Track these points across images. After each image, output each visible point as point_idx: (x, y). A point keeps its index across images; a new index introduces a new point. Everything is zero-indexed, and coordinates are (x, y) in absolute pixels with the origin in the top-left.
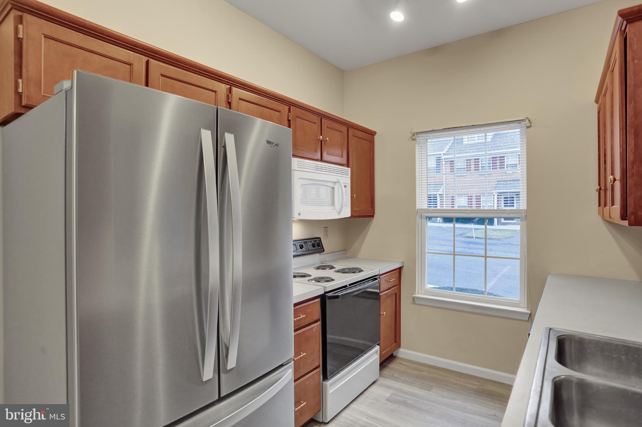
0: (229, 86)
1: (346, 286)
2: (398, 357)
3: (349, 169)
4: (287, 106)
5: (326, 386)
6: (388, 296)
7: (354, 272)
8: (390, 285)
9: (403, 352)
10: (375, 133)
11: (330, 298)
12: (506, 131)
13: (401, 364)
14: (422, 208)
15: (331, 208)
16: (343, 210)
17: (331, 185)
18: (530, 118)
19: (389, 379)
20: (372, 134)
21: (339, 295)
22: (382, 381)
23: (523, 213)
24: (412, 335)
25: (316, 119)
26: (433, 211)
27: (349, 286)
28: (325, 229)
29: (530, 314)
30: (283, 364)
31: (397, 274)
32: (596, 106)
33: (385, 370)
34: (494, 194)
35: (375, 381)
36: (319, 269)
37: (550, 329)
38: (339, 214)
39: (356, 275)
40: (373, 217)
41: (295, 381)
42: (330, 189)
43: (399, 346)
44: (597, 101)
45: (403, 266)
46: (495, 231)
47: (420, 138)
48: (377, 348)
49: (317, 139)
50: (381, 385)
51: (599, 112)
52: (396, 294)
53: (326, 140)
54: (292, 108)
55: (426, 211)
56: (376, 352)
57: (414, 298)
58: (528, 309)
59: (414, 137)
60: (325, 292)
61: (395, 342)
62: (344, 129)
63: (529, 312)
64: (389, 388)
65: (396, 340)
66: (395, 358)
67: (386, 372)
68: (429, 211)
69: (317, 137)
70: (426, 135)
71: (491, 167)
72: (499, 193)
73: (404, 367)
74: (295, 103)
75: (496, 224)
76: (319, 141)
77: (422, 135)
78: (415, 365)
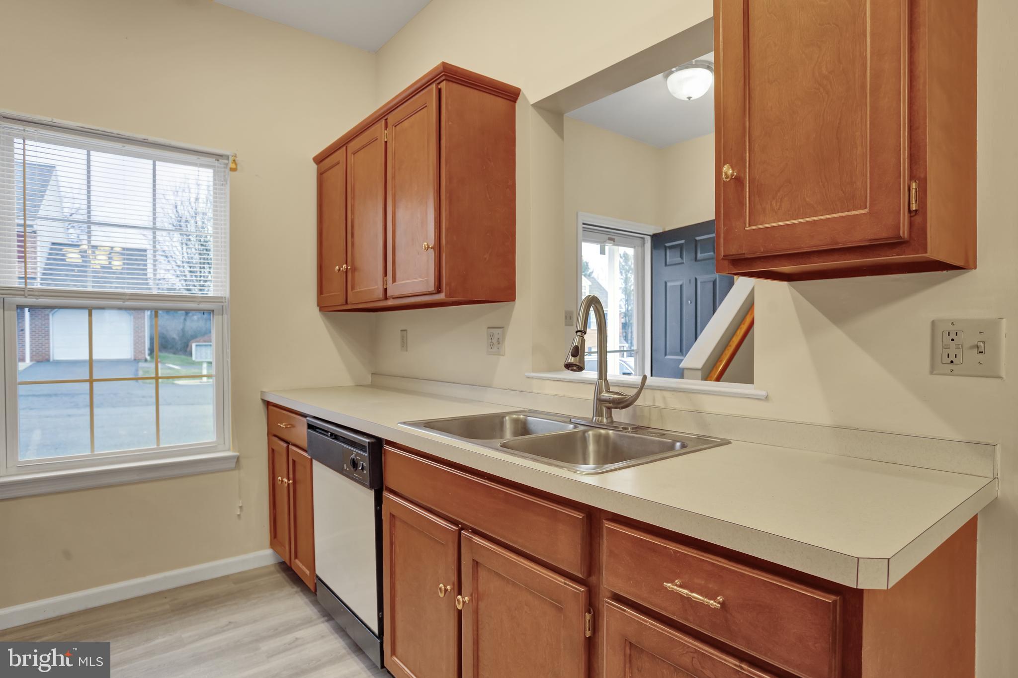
18: (235, 155)
23: (222, 302)
26: (42, 294)
29: (239, 457)
55: (22, 292)
58: (234, 450)
63: (237, 454)
68: (30, 293)
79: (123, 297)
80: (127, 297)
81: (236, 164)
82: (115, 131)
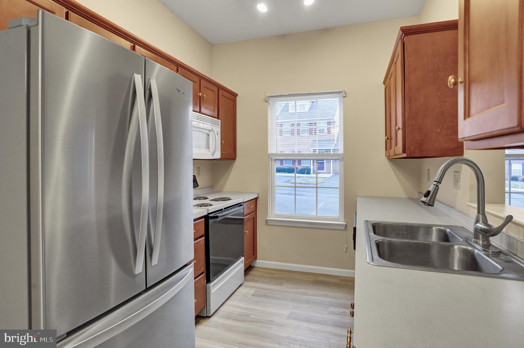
0: (133, 45)
1: (222, 210)
2: (255, 267)
3: (220, 121)
4: (176, 67)
5: (209, 287)
6: (249, 220)
7: (226, 200)
8: (250, 211)
9: (259, 263)
10: (237, 95)
11: (212, 218)
12: (331, 99)
13: (258, 271)
14: (272, 153)
15: (207, 150)
16: (216, 152)
17: (207, 132)
18: (345, 91)
19: (251, 282)
20: (235, 95)
21: (218, 216)
22: (246, 283)
23: (341, 156)
24: (265, 248)
25: (196, 79)
26: (280, 155)
27: (224, 209)
28: (198, 169)
29: (346, 225)
30: (187, 264)
31: (254, 203)
32: (383, 86)
33: (247, 276)
34: (311, 150)
35: (241, 285)
36: (196, 199)
37: (367, 221)
38: (213, 156)
39: (228, 202)
40: (235, 160)
41: (195, 278)
42: (205, 135)
43: (256, 258)
44: (384, 83)
45: (258, 197)
46: (311, 178)
47: (271, 100)
48: (243, 258)
49: (197, 95)
50: (246, 287)
51: (385, 90)
52: (254, 218)
53: (204, 97)
54: (180, 69)
55: (275, 155)
56: (242, 262)
57: (267, 220)
58: (344, 222)
59: (266, 100)
60: (208, 213)
61: (254, 255)
62: (216, 89)
63: (345, 224)
64: (253, 287)
65: (254, 254)
66: (253, 268)
67: (248, 277)
68: (277, 155)
69: (197, 94)
70: (275, 98)
71: (309, 130)
72: (314, 150)
73: (261, 273)
74: (182, 64)
75: (312, 173)
76: (198, 97)
77: (272, 99)
78: (268, 271)
79: (305, 155)
80: (306, 155)
81: (346, 94)
82: (299, 93)
